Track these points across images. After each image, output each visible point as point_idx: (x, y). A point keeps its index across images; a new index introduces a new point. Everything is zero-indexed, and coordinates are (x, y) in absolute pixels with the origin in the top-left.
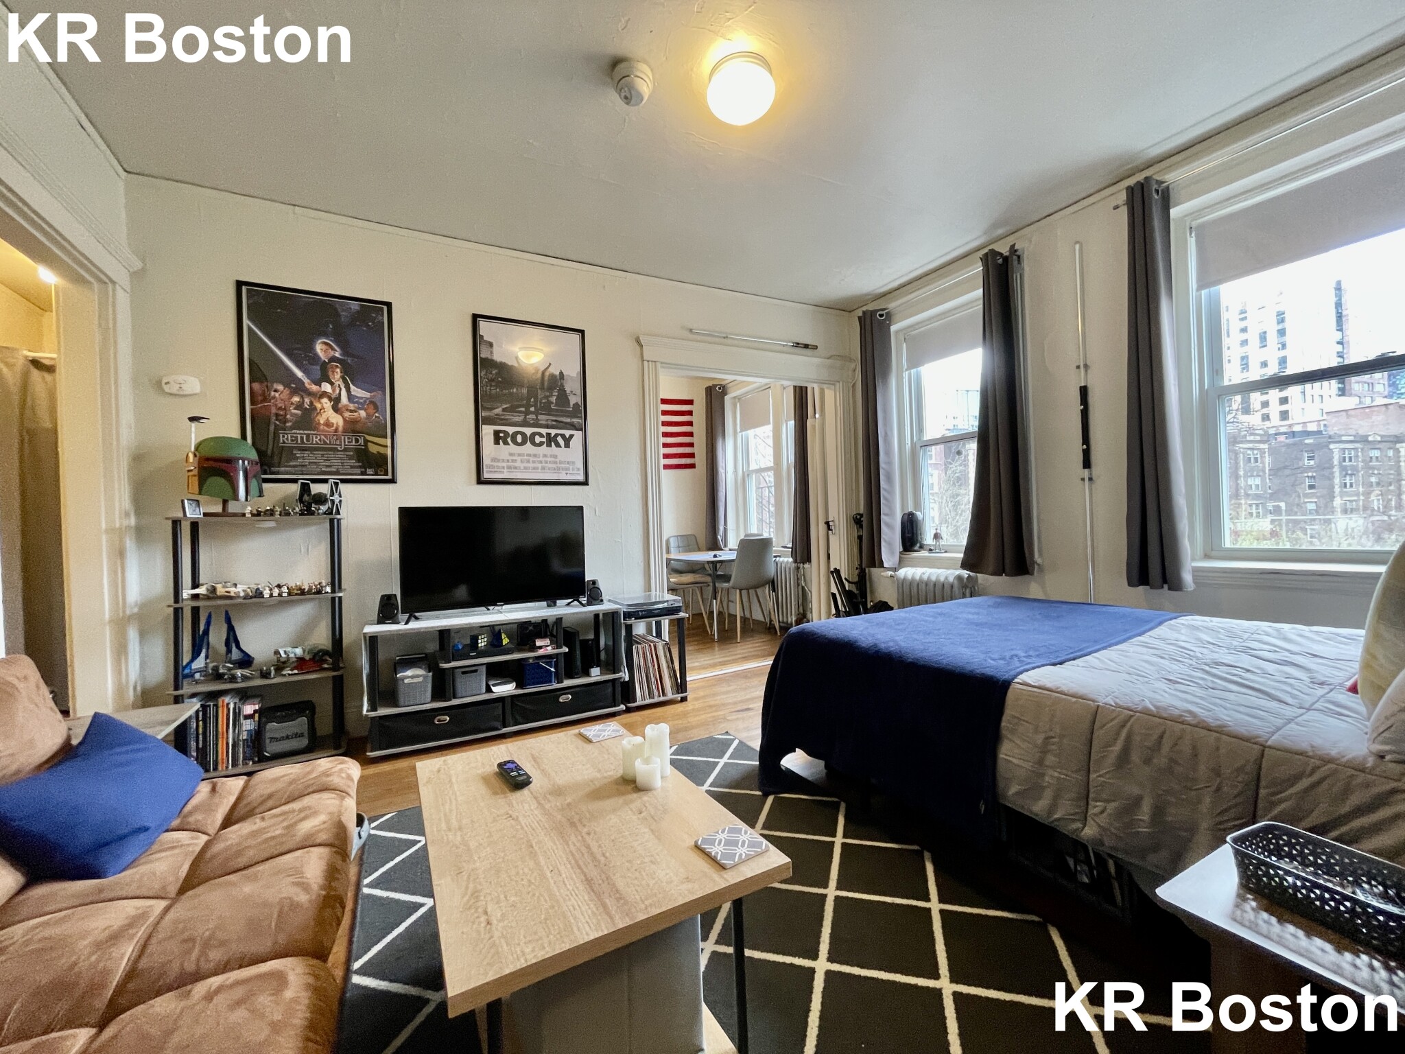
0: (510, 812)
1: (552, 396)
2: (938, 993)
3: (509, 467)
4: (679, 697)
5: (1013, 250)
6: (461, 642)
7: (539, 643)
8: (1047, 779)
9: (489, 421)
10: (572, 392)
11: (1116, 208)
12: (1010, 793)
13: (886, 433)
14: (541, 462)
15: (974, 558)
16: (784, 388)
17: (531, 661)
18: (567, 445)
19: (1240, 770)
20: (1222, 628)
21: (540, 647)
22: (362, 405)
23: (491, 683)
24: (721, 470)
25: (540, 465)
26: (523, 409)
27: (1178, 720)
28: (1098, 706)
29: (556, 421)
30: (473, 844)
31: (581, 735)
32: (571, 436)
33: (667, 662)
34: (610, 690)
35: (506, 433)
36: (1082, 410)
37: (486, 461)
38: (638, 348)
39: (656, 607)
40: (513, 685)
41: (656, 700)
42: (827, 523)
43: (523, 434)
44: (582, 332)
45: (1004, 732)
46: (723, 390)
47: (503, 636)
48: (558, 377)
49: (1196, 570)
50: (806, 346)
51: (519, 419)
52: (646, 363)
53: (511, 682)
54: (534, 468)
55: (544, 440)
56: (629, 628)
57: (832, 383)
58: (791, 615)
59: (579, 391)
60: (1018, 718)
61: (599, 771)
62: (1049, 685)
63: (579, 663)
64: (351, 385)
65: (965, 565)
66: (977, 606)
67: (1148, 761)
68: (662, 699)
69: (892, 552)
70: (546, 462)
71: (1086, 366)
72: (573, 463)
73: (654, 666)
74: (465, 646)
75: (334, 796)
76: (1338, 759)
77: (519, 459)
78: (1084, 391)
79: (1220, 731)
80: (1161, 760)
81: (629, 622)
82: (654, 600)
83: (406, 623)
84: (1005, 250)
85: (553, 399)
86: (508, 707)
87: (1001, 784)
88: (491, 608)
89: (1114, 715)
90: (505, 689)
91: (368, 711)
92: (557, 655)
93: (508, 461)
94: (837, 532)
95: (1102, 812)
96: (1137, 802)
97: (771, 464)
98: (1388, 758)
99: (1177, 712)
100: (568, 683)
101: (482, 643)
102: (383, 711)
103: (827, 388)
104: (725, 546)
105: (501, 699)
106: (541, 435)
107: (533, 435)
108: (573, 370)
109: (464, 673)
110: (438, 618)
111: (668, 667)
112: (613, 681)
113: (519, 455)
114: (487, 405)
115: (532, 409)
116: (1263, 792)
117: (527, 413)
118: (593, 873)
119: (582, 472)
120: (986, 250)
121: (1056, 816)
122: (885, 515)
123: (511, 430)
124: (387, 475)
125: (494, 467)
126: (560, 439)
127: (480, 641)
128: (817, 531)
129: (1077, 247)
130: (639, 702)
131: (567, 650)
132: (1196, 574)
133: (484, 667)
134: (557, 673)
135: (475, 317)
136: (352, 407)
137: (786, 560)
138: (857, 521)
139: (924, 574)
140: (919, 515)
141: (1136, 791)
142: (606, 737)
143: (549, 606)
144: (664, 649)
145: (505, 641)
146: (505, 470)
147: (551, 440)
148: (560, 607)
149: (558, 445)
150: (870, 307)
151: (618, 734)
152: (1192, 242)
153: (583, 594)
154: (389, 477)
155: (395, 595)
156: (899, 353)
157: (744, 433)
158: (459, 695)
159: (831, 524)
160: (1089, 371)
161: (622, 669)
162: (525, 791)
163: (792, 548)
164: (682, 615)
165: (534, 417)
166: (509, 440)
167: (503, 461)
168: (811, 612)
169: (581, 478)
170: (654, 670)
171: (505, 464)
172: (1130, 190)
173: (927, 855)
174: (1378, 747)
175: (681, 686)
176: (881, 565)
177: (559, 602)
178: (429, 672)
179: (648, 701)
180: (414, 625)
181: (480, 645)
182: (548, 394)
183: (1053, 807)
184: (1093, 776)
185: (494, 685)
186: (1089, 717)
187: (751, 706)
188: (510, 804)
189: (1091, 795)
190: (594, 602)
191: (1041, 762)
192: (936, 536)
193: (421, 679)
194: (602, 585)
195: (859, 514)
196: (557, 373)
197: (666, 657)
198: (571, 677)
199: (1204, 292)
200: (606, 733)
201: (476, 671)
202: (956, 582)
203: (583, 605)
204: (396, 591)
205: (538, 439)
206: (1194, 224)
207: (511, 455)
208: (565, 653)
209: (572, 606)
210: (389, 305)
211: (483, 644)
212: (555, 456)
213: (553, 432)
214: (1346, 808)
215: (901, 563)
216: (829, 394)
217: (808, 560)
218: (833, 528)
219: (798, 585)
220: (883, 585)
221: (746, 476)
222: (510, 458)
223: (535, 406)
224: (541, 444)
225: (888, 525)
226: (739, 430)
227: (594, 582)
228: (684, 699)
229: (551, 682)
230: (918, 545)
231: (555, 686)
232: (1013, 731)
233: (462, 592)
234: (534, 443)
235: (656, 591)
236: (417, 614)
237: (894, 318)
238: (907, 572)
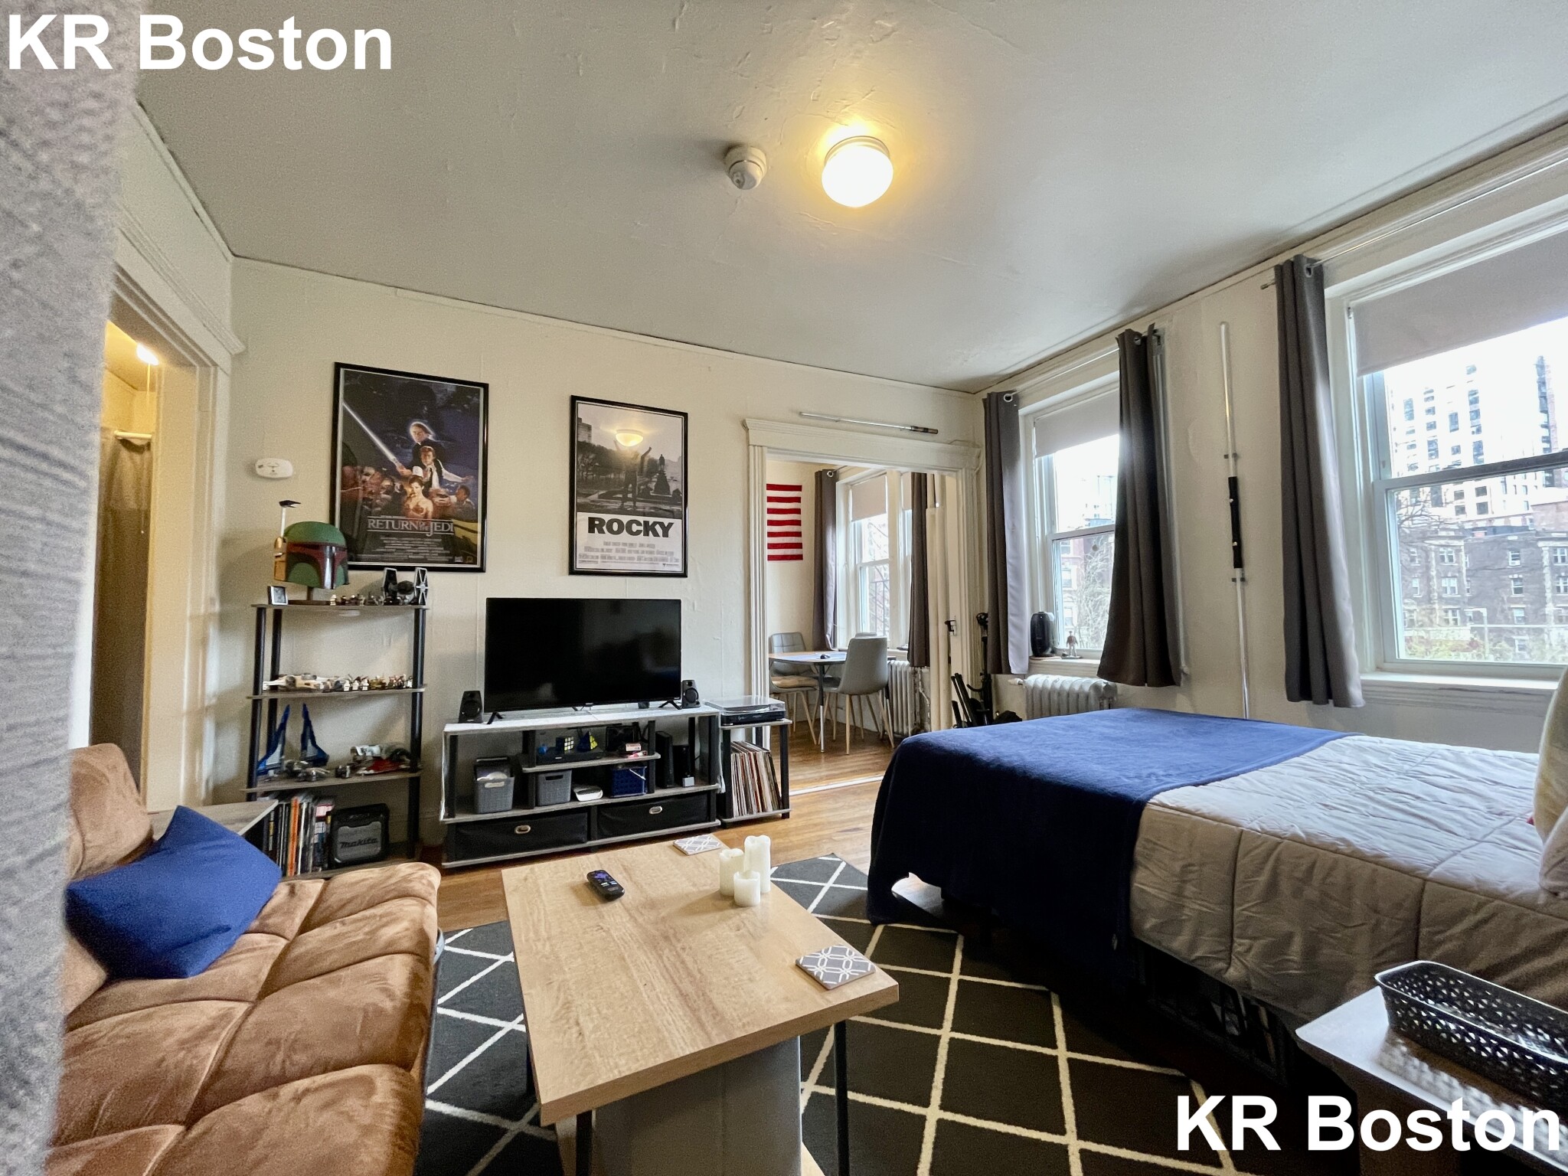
0: (601, 924)
1: (651, 481)
2: (1063, 1149)
3: (603, 557)
4: (780, 813)
5: (1152, 330)
6: (546, 745)
7: (629, 748)
8: (1186, 911)
9: (584, 508)
10: (672, 478)
11: (1265, 287)
12: (1148, 926)
13: (1014, 525)
14: (637, 552)
15: (1112, 665)
16: (902, 475)
17: (620, 767)
18: (665, 535)
19: (1399, 906)
20: (1392, 750)
21: (631, 753)
22: (453, 490)
23: (576, 790)
24: (831, 562)
25: (635, 556)
26: (621, 496)
27: (1332, 849)
28: (1242, 831)
29: (654, 508)
30: (563, 955)
31: (675, 846)
32: (670, 525)
33: (768, 773)
34: (705, 803)
35: (602, 521)
36: (1231, 504)
37: (580, 550)
38: (743, 431)
39: (757, 711)
40: (600, 794)
41: (755, 815)
42: (948, 623)
43: (620, 522)
44: (685, 415)
45: (1138, 858)
46: (835, 475)
47: (591, 739)
48: (658, 462)
49: (1365, 685)
50: (926, 430)
51: (616, 505)
52: (751, 447)
53: (598, 790)
54: (630, 558)
55: (641, 528)
56: (727, 734)
57: (954, 470)
58: (907, 724)
59: (680, 477)
60: (1155, 844)
61: (694, 885)
62: (1188, 807)
63: (671, 772)
64: (443, 470)
65: (1102, 672)
66: (1115, 719)
67: (1297, 893)
68: (762, 814)
69: (1020, 657)
70: (643, 552)
71: (1235, 455)
72: (672, 553)
73: (753, 777)
74: (550, 749)
75: (415, 902)
76: (1505, 895)
77: (614, 548)
78: (1233, 483)
79: (1377, 861)
80: (1311, 893)
81: (727, 728)
82: (754, 704)
83: (489, 723)
84: (1142, 328)
85: (653, 485)
86: (594, 814)
87: (1136, 917)
88: (579, 708)
89: (1260, 842)
90: (591, 798)
91: (444, 817)
92: (648, 762)
93: (603, 550)
94: (959, 632)
95: (1249, 950)
96: (1290, 936)
98: (1562, 895)
99: (1329, 840)
100: (659, 793)
101: (568, 746)
102: (461, 818)
103: (949, 475)
104: (834, 646)
105: (587, 809)
106: (639, 524)
107: (631, 522)
108: (673, 455)
109: (548, 778)
110: (523, 717)
111: (769, 779)
112: (708, 792)
113: (615, 544)
114: (584, 491)
115: (630, 496)
116: (1424, 931)
117: (625, 499)
118: (688, 987)
119: (680, 563)
120: (1122, 330)
121: (1198, 954)
122: (1012, 615)
123: (607, 517)
124: (475, 563)
125: (587, 557)
126: (658, 527)
127: (566, 744)
128: (936, 631)
129: (1223, 327)
130: (736, 817)
131: (659, 756)
132: (1366, 688)
133: (570, 772)
134: (647, 782)
135: (574, 400)
136: (443, 491)
137: (901, 662)
138: (982, 621)
139: (1056, 681)
140: (1051, 615)
141: (1285, 927)
142: (701, 850)
143: (641, 707)
144: (765, 758)
145: (593, 745)
146: (599, 560)
147: (648, 529)
148: (652, 709)
149: (656, 534)
150: (997, 389)
151: (715, 847)
152: (1350, 324)
153: (679, 695)
154: (478, 566)
155: (479, 692)
156: (1028, 438)
157: (856, 522)
158: (542, 802)
159: (952, 623)
160: (1239, 461)
161: (719, 779)
162: (617, 903)
163: (908, 650)
164: (785, 721)
165: (631, 504)
166: (604, 528)
167: (597, 550)
168: (930, 723)
169: (679, 569)
170: (753, 784)
171: (599, 554)
172: (1279, 269)
173: (1054, 997)
174: (1550, 883)
175: (782, 801)
176: (1009, 671)
177: (652, 704)
178: (512, 776)
179: (747, 816)
180: (497, 725)
181: (566, 749)
182: (647, 479)
183: (1193, 945)
184: (1237, 909)
185: (580, 793)
186: (1233, 845)
187: (860, 826)
188: (602, 917)
189: (1236, 932)
190: (690, 705)
191: (1179, 893)
192: (1071, 640)
193: (502, 784)
194: (699, 687)
195: (984, 614)
196: (657, 458)
197: (766, 766)
198: (663, 786)
199: (1366, 377)
200: (703, 846)
201: (561, 777)
202: (1092, 693)
203: (678, 708)
204: (480, 686)
205: (635, 527)
206: (1352, 304)
207: (606, 544)
208: (657, 760)
209: (666, 709)
210: (486, 386)
211: (569, 748)
212: (653, 546)
213: (651, 520)
214: (1515, 951)
215: (1031, 670)
216: (951, 482)
217: (927, 663)
218: (954, 628)
219: (915, 692)
220: (1011, 692)
221: (859, 569)
222: (605, 547)
223: (633, 492)
224: (638, 533)
225: (1016, 627)
226: (851, 518)
227: (690, 683)
228: (786, 816)
229: (640, 791)
230: (1050, 649)
231: (645, 796)
232: (1148, 858)
233: (546, 691)
234: (631, 532)
235: (757, 694)
236: (501, 713)
237: (1023, 401)
238: (1037, 680)
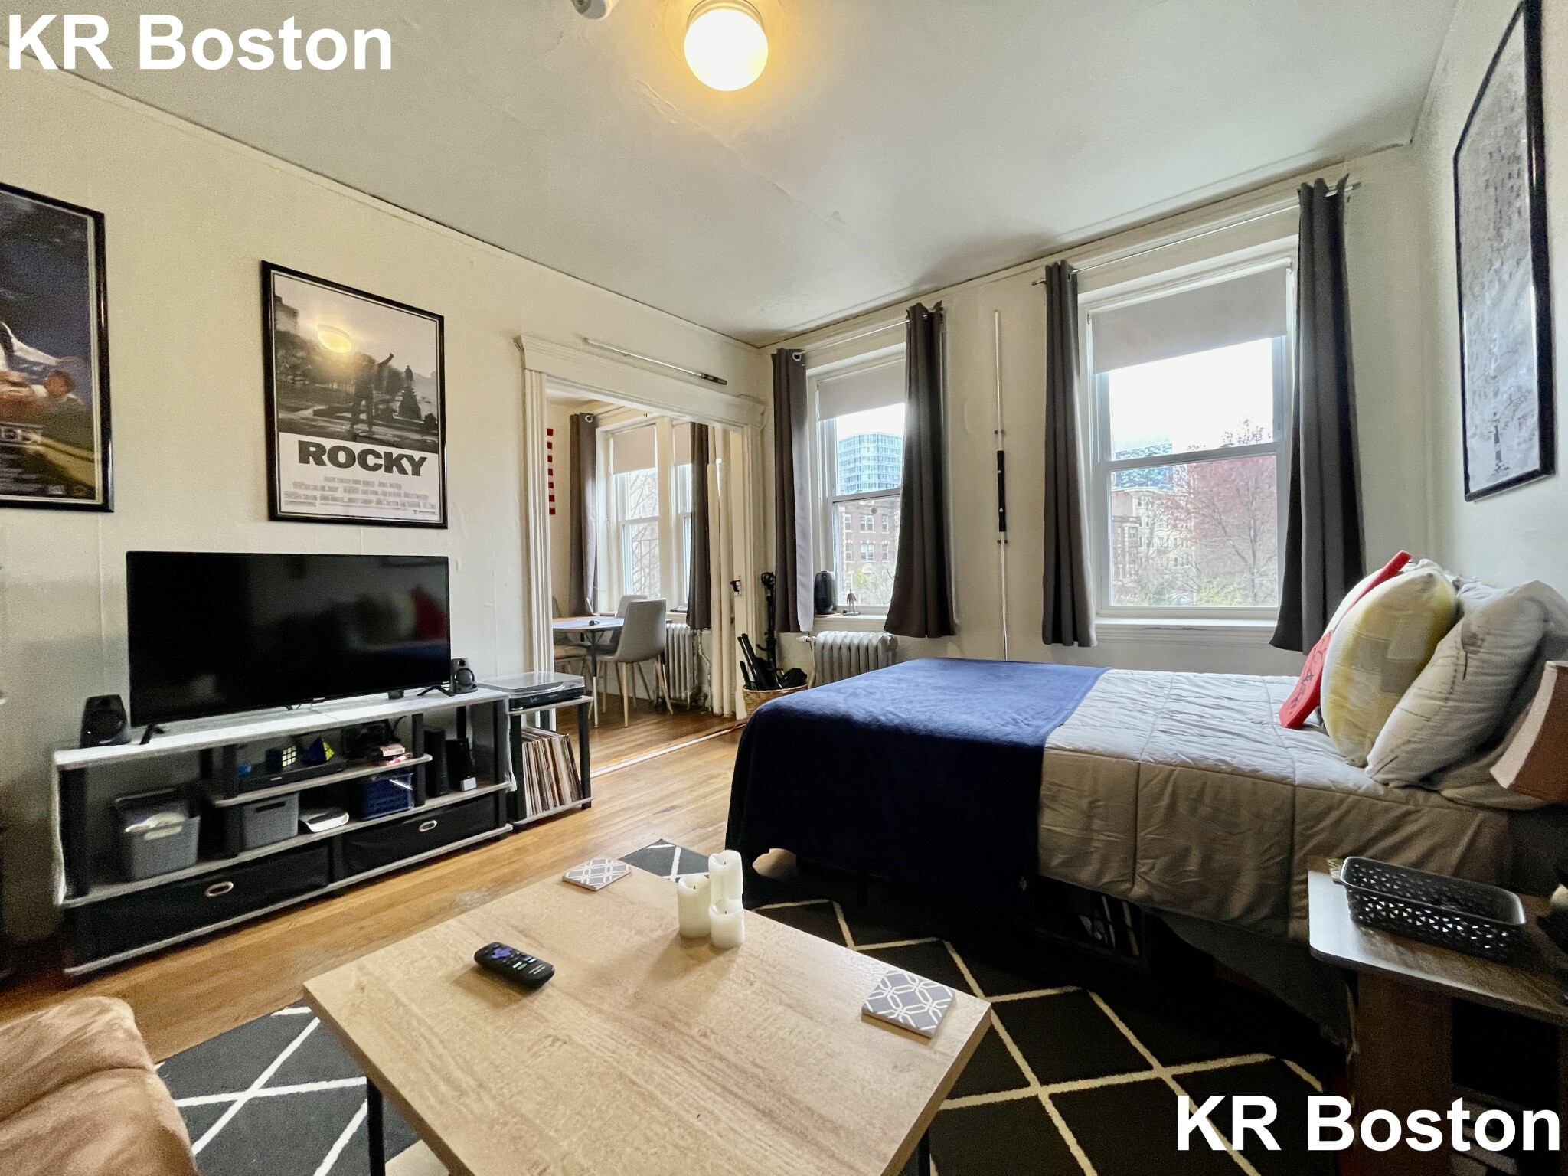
0: (551, 1032)
1: (393, 400)
3: (324, 498)
4: (579, 803)
5: (938, 306)
6: (247, 763)
7: (387, 752)
8: (1095, 844)
9: (292, 428)
10: (424, 398)
11: (1034, 284)
12: (1056, 862)
13: (802, 485)
14: (376, 493)
15: (897, 621)
16: (673, 426)
17: (374, 779)
18: (416, 472)
19: (1278, 810)
20: (1148, 680)
21: (390, 758)
22: (39, 375)
23: (306, 819)
24: (590, 518)
25: (374, 498)
26: (349, 415)
27: (1214, 769)
28: (1139, 764)
29: (398, 436)
30: (527, 1107)
31: (567, 882)
32: (423, 459)
33: (566, 761)
34: (492, 805)
35: (321, 448)
36: (999, 475)
37: (285, 485)
38: (517, 352)
39: (549, 691)
40: (346, 817)
41: (552, 811)
42: (734, 583)
43: (349, 452)
44: (441, 319)
45: (1044, 801)
46: (594, 422)
47: (326, 746)
48: (404, 375)
49: (1098, 627)
50: (715, 380)
51: (343, 427)
52: (527, 373)
53: (338, 814)
54: (366, 501)
55: (381, 461)
56: (516, 721)
57: (739, 425)
58: (686, 688)
59: (434, 398)
60: (1060, 785)
61: (639, 932)
62: (1084, 747)
63: (445, 775)
64: (14, 340)
65: (889, 627)
67: (1193, 811)
68: (560, 809)
69: (807, 615)
70: (385, 494)
71: (1003, 432)
72: (425, 497)
73: (548, 768)
74: (256, 767)
76: (1355, 791)
77: (341, 486)
78: (1001, 455)
79: (1254, 775)
80: (1204, 810)
81: (516, 713)
82: (536, 684)
83: (145, 741)
84: (930, 306)
85: (396, 406)
86: (338, 851)
87: (1043, 856)
88: (294, 707)
89: (1157, 771)
90: (336, 825)
91: (66, 898)
92: (414, 767)
93: (323, 488)
94: (744, 593)
95: (1152, 869)
96: (1185, 853)
97: (657, 514)
98: (1391, 785)
99: (1211, 762)
100: (431, 804)
101: (288, 760)
102: (98, 894)
103: (735, 431)
104: (595, 611)
105: (327, 842)
106: (377, 455)
107: (366, 453)
108: (425, 368)
109: (259, 810)
110: (203, 728)
111: (567, 767)
112: (496, 794)
113: (341, 481)
114: (286, 402)
115: (363, 416)
116: (1298, 828)
117: (356, 420)
119: (437, 510)
120: (913, 303)
121: (1105, 880)
122: (801, 574)
123: (328, 443)
124: (93, 497)
125: (298, 496)
126: (405, 462)
127: (284, 758)
128: (718, 592)
129: (997, 314)
130: (530, 817)
131: (430, 758)
132: (1099, 630)
133: (296, 796)
134: (415, 793)
135: (267, 270)
136: (15, 376)
137: (679, 626)
138: (767, 581)
139: (845, 637)
140: (832, 573)
141: (1181, 842)
142: (611, 880)
143: (392, 698)
144: (562, 743)
145: (329, 754)
146: (318, 502)
147: (392, 464)
148: (410, 698)
149: (403, 471)
150: (786, 346)
151: (625, 872)
152: (1089, 328)
153: (448, 679)
154: (98, 501)
155: (118, 698)
156: (814, 402)
157: (618, 475)
158: (250, 844)
159: (737, 584)
160: (1006, 437)
161: (506, 776)
162: (548, 988)
163: (688, 612)
164: (584, 698)
165: (365, 427)
166: (325, 458)
167: (315, 488)
168: (710, 685)
169: (436, 518)
170: (549, 775)
171: (318, 494)
172: (1049, 270)
173: (948, 945)
174: (1381, 777)
175: (583, 788)
176: (797, 629)
177: (407, 693)
178: (192, 816)
179: (542, 814)
180: (158, 744)
181: (284, 764)
182: (388, 397)
183: (1100, 874)
184: (1141, 834)
185: (311, 822)
186: (1133, 777)
187: (675, 803)
188: (540, 1018)
189: (1139, 854)
190: (464, 689)
191: (1087, 828)
192: (850, 597)
193: (178, 829)
194: (471, 665)
195: (768, 573)
196: (402, 369)
197: (564, 753)
198: (433, 794)
199: (1097, 375)
200: (605, 875)
201: (282, 804)
202: (880, 646)
203: (449, 694)
204: (122, 689)
205: (371, 460)
206: (1091, 312)
207: (327, 479)
208: (427, 764)
209: (430, 696)
210: (99, 218)
211: (289, 762)
212: (399, 487)
213: (396, 452)
214: (1371, 834)
215: (816, 629)
216: (735, 438)
217: (708, 625)
218: (739, 588)
219: (694, 655)
220: (795, 652)
221: (621, 527)
222: (328, 484)
223: (368, 411)
224: (377, 467)
225: (803, 585)
226: (612, 471)
227: (462, 662)
228: (586, 806)
229: (406, 805)
230: (832, 607)
231: (413, 810)
232: (1054, 799)
234: (365, 465)
235: (540, 669)
236: (160, 725)
237: (810, 362)
238: (825, 636)
